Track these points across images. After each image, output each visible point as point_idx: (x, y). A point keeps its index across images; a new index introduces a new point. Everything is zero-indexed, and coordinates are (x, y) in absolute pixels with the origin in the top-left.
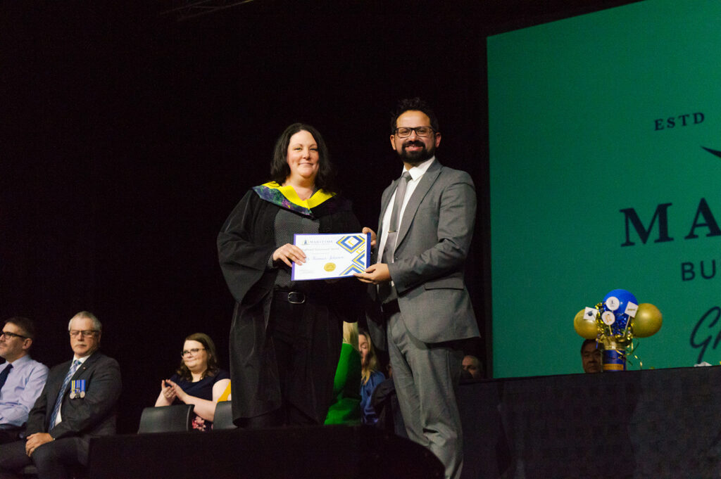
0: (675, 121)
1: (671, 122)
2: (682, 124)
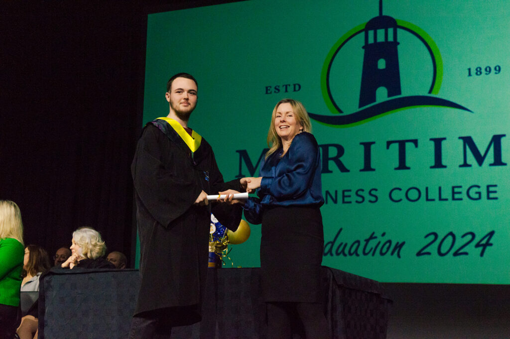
0: (280, 88)
1: (277, 89)
2: (285, 91)
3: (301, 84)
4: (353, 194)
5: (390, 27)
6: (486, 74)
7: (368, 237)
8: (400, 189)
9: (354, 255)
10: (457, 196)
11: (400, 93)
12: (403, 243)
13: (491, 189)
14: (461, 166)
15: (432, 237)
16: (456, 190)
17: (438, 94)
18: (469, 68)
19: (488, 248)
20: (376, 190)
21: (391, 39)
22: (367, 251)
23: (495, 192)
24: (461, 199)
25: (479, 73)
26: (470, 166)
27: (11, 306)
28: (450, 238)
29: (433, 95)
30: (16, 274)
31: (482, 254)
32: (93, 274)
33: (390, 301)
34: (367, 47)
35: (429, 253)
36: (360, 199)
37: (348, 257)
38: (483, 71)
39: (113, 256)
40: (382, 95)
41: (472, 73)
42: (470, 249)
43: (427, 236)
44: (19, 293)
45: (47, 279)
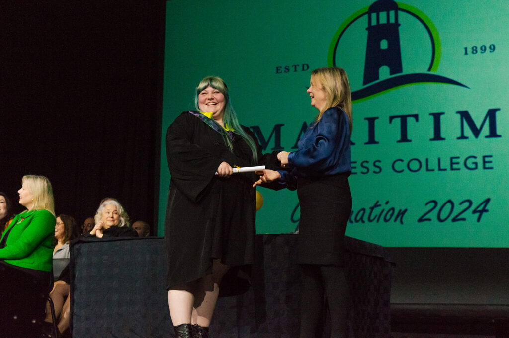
0: (290, 68)
1: (287, 69)
2: (294, 70)
3: (308, 64)
4: (358, 165)
5: (392, 10)
6: (482, 52)
7: (372, 205)
8: (402, 161)
9: (360, 222)
10: (455, 166)
11: (401, 71)
12: (406, 211)
13: (487, 159)
14: (458, 138)
15: (432, 205)
16: (454, 161)
17: (436, 72)
18: (465, 47)
19: (484, 214)
20: (380, 161)
21: (392, 21)
22: (372, 218)
23: (491, 162)
24: (459, 169)
25: (475, 52)
26: (467, 138)
27: (44, 272)
28: (449, 206)
29: (432, 73)
30: (48, 243)
31: (479, 220)
32: (119, 242)
33: (393, 264)
34: (370, 28)
35: (429, 220)
36: (365, 170)
37: (355, 223)
38: (479, 50)
39: (137, 225)
40: (384, 73)
41: (468, 52)
42: (468, 215)
43: (427, 204)
44: (51, 259)
45: (77, 246)
